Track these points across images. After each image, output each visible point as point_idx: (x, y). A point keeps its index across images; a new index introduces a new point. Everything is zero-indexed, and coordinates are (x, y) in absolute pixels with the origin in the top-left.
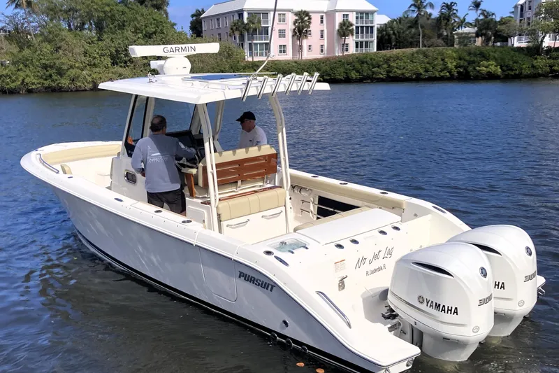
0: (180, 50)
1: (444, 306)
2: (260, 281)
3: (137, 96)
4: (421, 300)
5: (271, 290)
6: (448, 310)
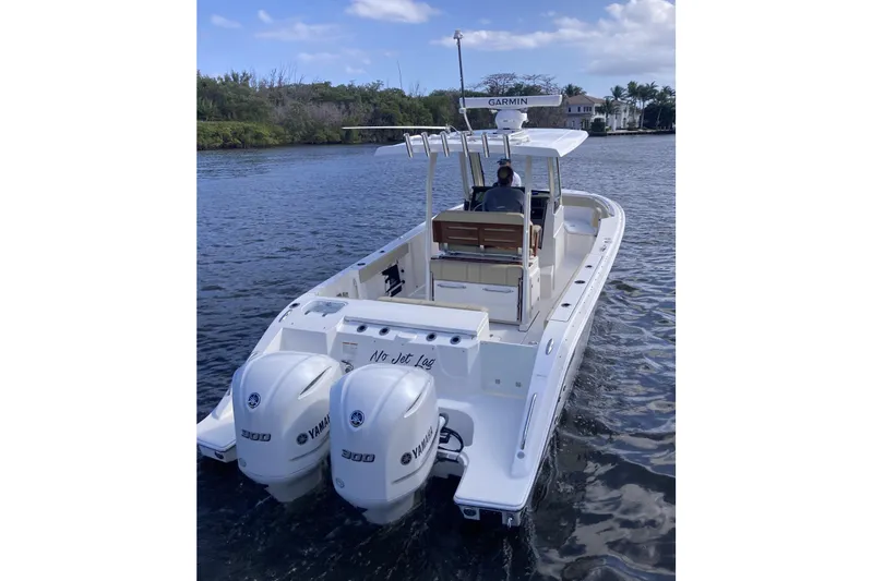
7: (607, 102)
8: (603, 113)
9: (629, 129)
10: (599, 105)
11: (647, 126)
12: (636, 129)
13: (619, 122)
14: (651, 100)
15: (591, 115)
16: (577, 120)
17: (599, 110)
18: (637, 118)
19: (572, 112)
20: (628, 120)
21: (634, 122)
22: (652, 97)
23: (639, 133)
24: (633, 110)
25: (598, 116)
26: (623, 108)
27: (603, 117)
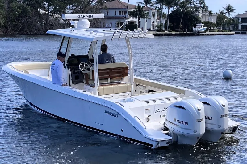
0: (85, 17)
1: (183, 122)
2: (113, 113)
3: (64, 37)
4: (175, 120)
5: (117, 117)
6: (184, 123)
7: (139, 7)
8: (136, 17)
9: (157, 31)
10: (132, 10)
11: (172, 28)
12: (163, 31)
13: (149, 25)
14: (175, 8)
15: (126, 18)
16: (114, 22)
17: (132, 14)
18: (164, 22)
19: (109, 15)
20: (156, 24)
21: (161, 25)
22: (176, 5)
23: (165, 35)
24: (160, 15)
25: (131, 19)
26: (152, 12)
27: (136, 20)
